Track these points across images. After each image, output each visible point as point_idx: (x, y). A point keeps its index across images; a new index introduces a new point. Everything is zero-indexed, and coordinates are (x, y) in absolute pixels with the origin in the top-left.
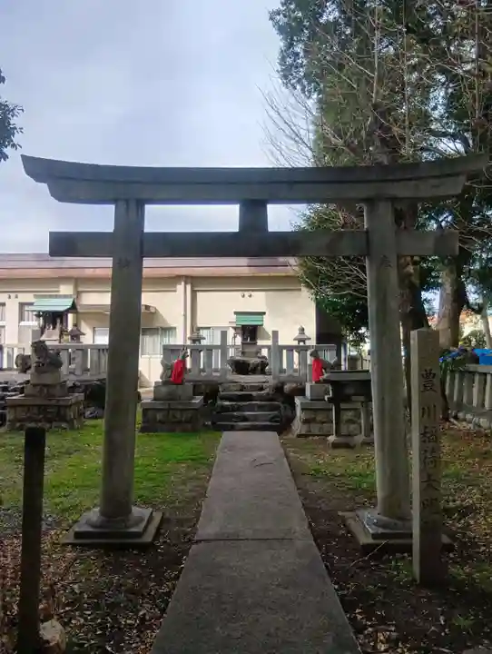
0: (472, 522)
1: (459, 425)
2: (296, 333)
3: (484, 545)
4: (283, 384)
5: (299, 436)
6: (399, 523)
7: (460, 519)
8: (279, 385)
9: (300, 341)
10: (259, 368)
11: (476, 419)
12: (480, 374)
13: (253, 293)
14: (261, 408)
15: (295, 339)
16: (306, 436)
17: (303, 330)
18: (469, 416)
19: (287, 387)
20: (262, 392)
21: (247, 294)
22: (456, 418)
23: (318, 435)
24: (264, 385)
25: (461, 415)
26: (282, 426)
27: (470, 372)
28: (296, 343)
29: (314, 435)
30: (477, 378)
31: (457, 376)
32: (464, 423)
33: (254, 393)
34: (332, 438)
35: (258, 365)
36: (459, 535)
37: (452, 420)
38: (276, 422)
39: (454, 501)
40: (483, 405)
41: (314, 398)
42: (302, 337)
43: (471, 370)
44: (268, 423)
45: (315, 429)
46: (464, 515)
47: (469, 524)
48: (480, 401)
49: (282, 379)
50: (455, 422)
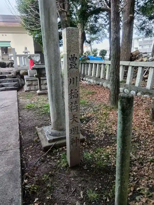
0: (91, 124)
1: (84, 82)
2: (24, 50)
3: (97, 136)
4: (19, 71)
5: (26, 91)
6: (61, 132)
7: (86, 123)
8: (18, 71)
9: (25, 53)
10: (10, 65)
11: (89, 80)
12: (91, 63)
13: (6, 34)
14: (10, 81)
15: (23, 52)
16: (29, 91)
17: (26, 48)
18: (87, 79)
19: (21, 72)
20: (10, 75)
21: (4, 34)
22: (83, 80)
23: (34, 90)
24: (11, 72)
25: (84, 79)
26: (19, 88)
27: (88, 63)
28: (24, 54)
29: (32, 90)
30: (89, 65)
31: (83, 65)
32: (85, 81)
33: (7, 75)
34: (38, 92)
35: (9, 64)
36: (86, 132)
37: (81, 80)
38: (16, 86)
39: (84, 115)
40: (91, 75)
41: (31, 76)
42: (26, 51)
43: (88, 62)
44: (13, 87)
45: (32, 88)
46: (87, 121)
47: (90, 125)
48: (90, 74)
49: (19, 69)
50: (82, 81)
